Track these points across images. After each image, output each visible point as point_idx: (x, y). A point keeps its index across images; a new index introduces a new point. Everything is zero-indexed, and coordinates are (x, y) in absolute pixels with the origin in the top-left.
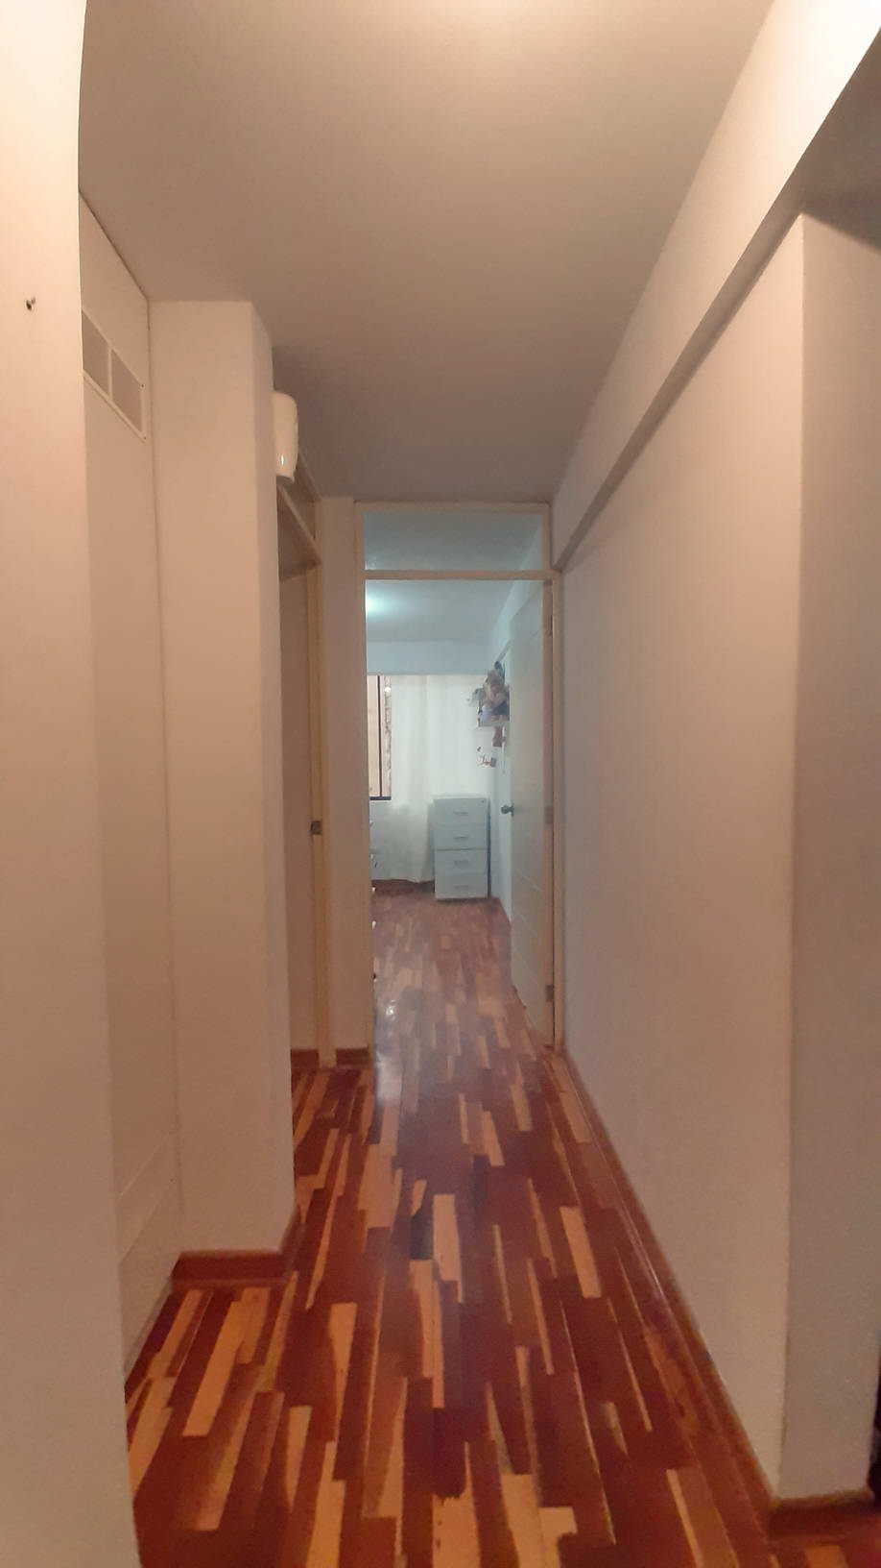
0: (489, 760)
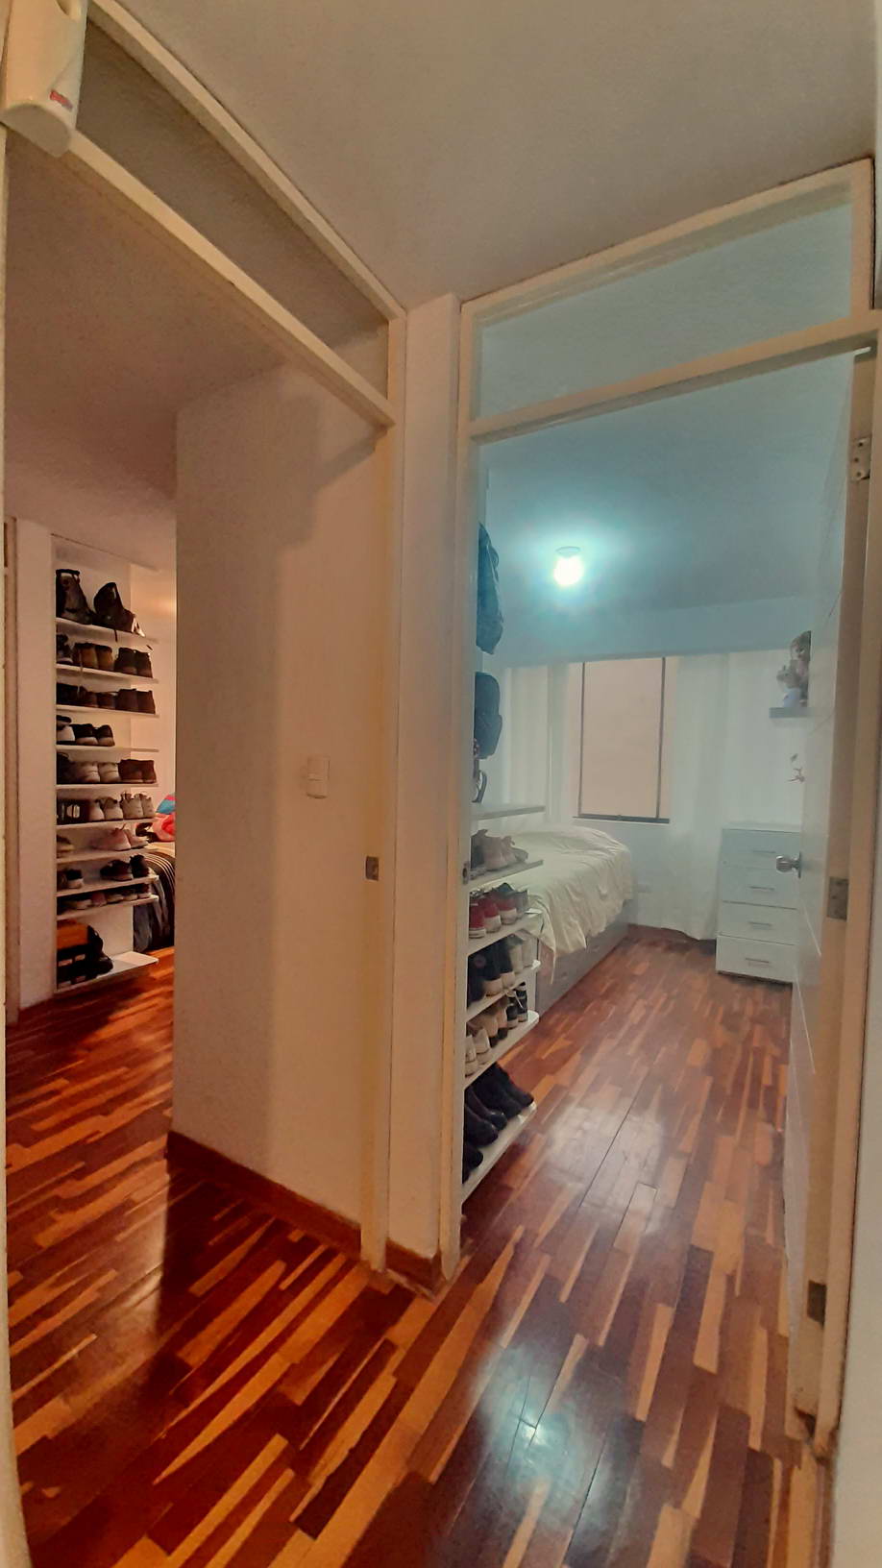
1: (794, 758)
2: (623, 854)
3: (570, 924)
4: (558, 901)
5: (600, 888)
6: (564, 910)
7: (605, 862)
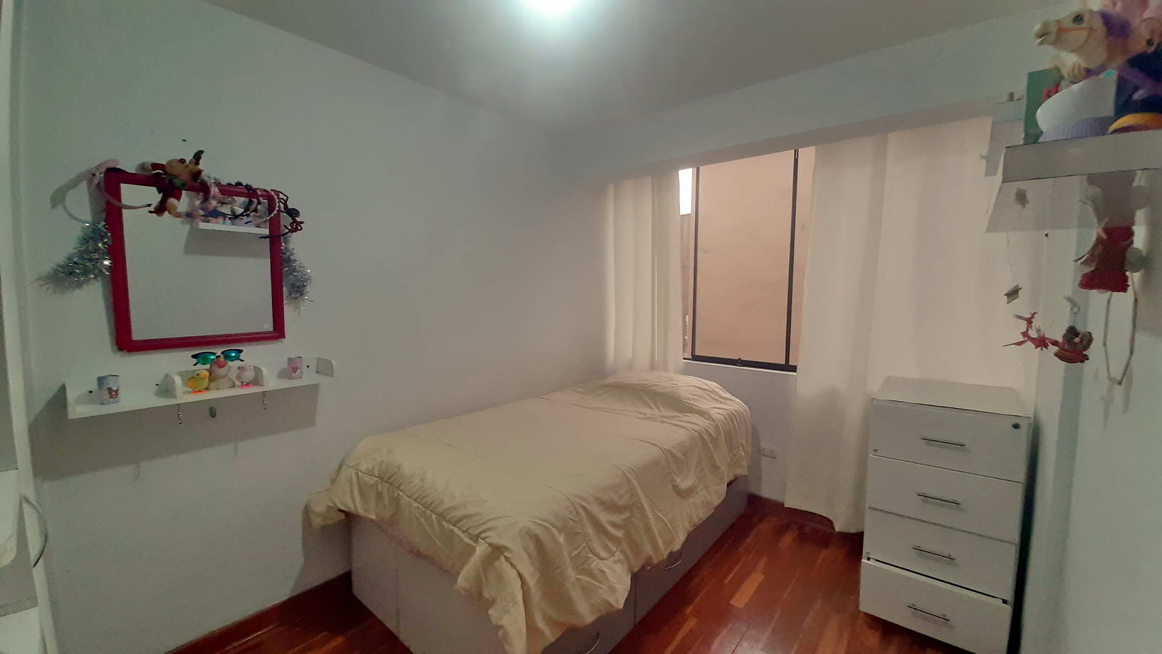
0: (1054, 336)
1: (1013, 294)
2: (732, 417)
4: (556, 541)
5: (678, 480)
6: (576, 552)
7: (696, 434)
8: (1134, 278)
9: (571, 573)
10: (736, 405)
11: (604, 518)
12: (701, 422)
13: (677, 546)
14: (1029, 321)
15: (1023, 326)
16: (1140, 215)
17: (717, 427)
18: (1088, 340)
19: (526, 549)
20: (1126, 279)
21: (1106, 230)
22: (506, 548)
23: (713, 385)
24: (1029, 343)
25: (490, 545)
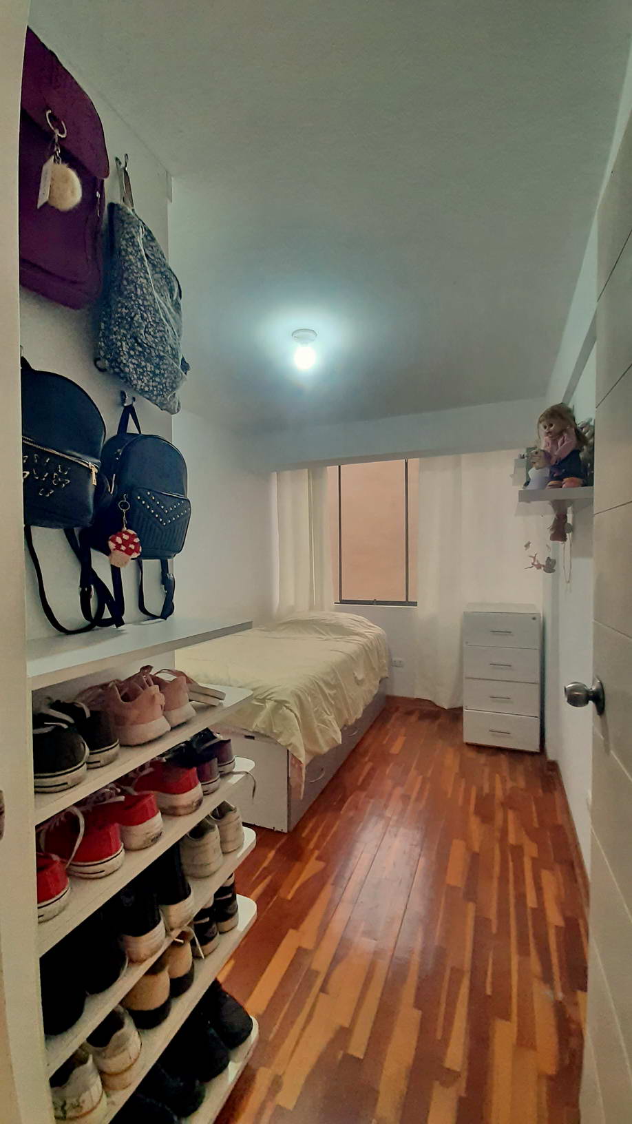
0: (543, 562)
1: (527, 546)
2: (378, 637)
3: (324, 722)
4: (308, 701)
5: (356, 674)
6: (316, 709)
7: (361, 646)
8: (569, 536)
9: (316, 723)
10: (377, 630)
11: (327, 691)
12: (363, 640)
13: (359, 716)
14: (534, 558)
15: (532, 560)
16: (570, 509)
17: (371, 642)
18: (554, 562)
19: (295, 703)
20: (565, 536)
21: (557, 515)
22: (286, 702)
23: (361, 617)
24: (534, 567)
25: (275, 701)
